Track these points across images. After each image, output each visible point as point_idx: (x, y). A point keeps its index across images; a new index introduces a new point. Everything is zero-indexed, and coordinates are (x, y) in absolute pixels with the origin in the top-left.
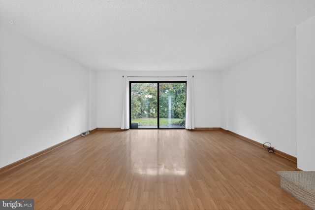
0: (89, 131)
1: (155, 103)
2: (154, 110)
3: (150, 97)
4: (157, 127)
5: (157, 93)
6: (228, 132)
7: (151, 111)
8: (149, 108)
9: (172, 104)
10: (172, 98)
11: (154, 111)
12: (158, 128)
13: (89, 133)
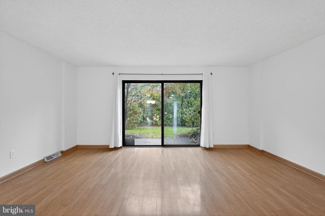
0: (62, 152)
1: (158, 110)
2: (158, 116)
3: (153, 102)
4: (161, 144)
5: (161, 98)
6: (262, 153)
7: (155, 119)
8: (153, 115)
9: (178, 111)
10: (178, 104)
11: (157, 118)
12: (163, 145)
13: (61, 155)
